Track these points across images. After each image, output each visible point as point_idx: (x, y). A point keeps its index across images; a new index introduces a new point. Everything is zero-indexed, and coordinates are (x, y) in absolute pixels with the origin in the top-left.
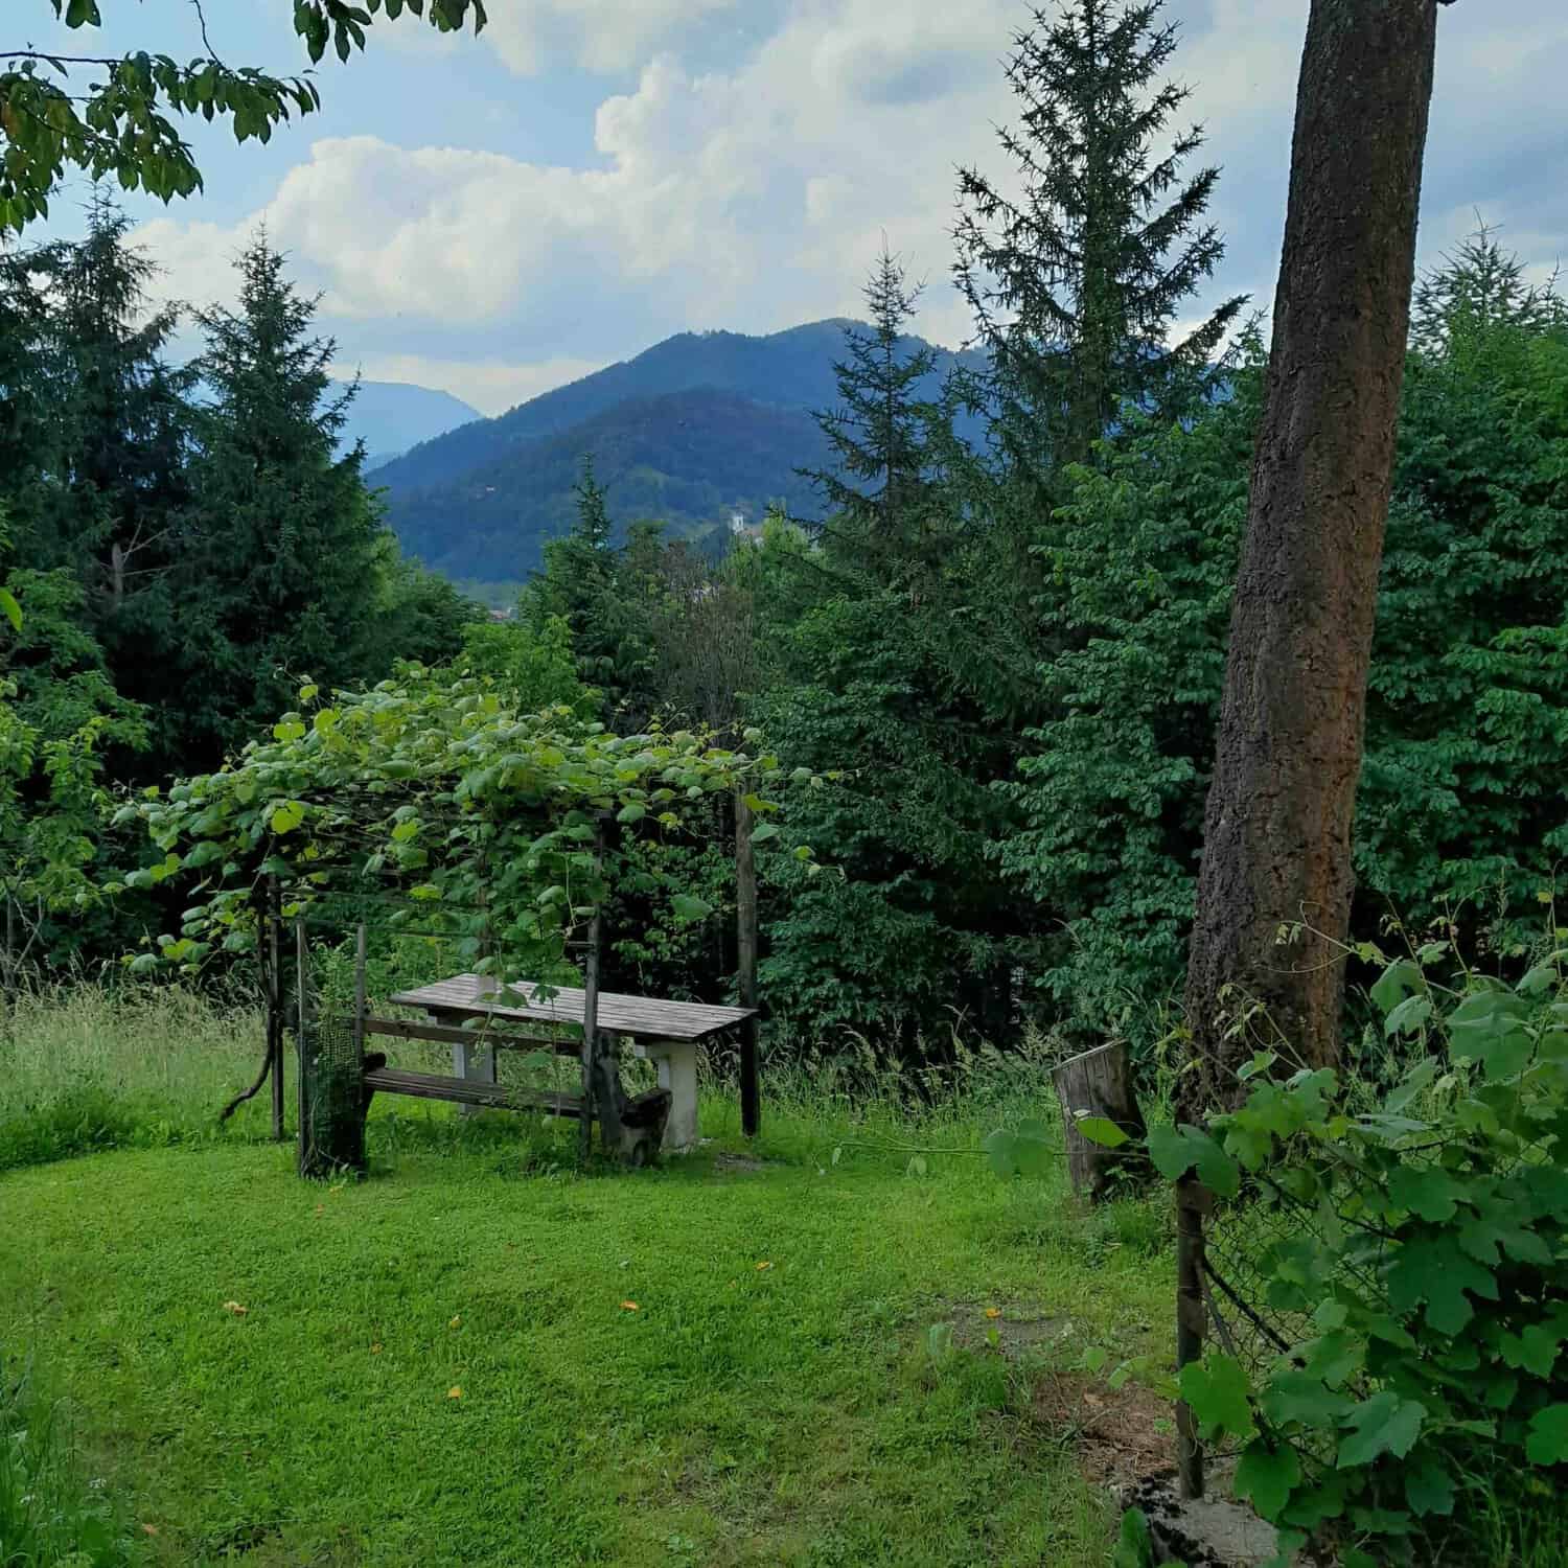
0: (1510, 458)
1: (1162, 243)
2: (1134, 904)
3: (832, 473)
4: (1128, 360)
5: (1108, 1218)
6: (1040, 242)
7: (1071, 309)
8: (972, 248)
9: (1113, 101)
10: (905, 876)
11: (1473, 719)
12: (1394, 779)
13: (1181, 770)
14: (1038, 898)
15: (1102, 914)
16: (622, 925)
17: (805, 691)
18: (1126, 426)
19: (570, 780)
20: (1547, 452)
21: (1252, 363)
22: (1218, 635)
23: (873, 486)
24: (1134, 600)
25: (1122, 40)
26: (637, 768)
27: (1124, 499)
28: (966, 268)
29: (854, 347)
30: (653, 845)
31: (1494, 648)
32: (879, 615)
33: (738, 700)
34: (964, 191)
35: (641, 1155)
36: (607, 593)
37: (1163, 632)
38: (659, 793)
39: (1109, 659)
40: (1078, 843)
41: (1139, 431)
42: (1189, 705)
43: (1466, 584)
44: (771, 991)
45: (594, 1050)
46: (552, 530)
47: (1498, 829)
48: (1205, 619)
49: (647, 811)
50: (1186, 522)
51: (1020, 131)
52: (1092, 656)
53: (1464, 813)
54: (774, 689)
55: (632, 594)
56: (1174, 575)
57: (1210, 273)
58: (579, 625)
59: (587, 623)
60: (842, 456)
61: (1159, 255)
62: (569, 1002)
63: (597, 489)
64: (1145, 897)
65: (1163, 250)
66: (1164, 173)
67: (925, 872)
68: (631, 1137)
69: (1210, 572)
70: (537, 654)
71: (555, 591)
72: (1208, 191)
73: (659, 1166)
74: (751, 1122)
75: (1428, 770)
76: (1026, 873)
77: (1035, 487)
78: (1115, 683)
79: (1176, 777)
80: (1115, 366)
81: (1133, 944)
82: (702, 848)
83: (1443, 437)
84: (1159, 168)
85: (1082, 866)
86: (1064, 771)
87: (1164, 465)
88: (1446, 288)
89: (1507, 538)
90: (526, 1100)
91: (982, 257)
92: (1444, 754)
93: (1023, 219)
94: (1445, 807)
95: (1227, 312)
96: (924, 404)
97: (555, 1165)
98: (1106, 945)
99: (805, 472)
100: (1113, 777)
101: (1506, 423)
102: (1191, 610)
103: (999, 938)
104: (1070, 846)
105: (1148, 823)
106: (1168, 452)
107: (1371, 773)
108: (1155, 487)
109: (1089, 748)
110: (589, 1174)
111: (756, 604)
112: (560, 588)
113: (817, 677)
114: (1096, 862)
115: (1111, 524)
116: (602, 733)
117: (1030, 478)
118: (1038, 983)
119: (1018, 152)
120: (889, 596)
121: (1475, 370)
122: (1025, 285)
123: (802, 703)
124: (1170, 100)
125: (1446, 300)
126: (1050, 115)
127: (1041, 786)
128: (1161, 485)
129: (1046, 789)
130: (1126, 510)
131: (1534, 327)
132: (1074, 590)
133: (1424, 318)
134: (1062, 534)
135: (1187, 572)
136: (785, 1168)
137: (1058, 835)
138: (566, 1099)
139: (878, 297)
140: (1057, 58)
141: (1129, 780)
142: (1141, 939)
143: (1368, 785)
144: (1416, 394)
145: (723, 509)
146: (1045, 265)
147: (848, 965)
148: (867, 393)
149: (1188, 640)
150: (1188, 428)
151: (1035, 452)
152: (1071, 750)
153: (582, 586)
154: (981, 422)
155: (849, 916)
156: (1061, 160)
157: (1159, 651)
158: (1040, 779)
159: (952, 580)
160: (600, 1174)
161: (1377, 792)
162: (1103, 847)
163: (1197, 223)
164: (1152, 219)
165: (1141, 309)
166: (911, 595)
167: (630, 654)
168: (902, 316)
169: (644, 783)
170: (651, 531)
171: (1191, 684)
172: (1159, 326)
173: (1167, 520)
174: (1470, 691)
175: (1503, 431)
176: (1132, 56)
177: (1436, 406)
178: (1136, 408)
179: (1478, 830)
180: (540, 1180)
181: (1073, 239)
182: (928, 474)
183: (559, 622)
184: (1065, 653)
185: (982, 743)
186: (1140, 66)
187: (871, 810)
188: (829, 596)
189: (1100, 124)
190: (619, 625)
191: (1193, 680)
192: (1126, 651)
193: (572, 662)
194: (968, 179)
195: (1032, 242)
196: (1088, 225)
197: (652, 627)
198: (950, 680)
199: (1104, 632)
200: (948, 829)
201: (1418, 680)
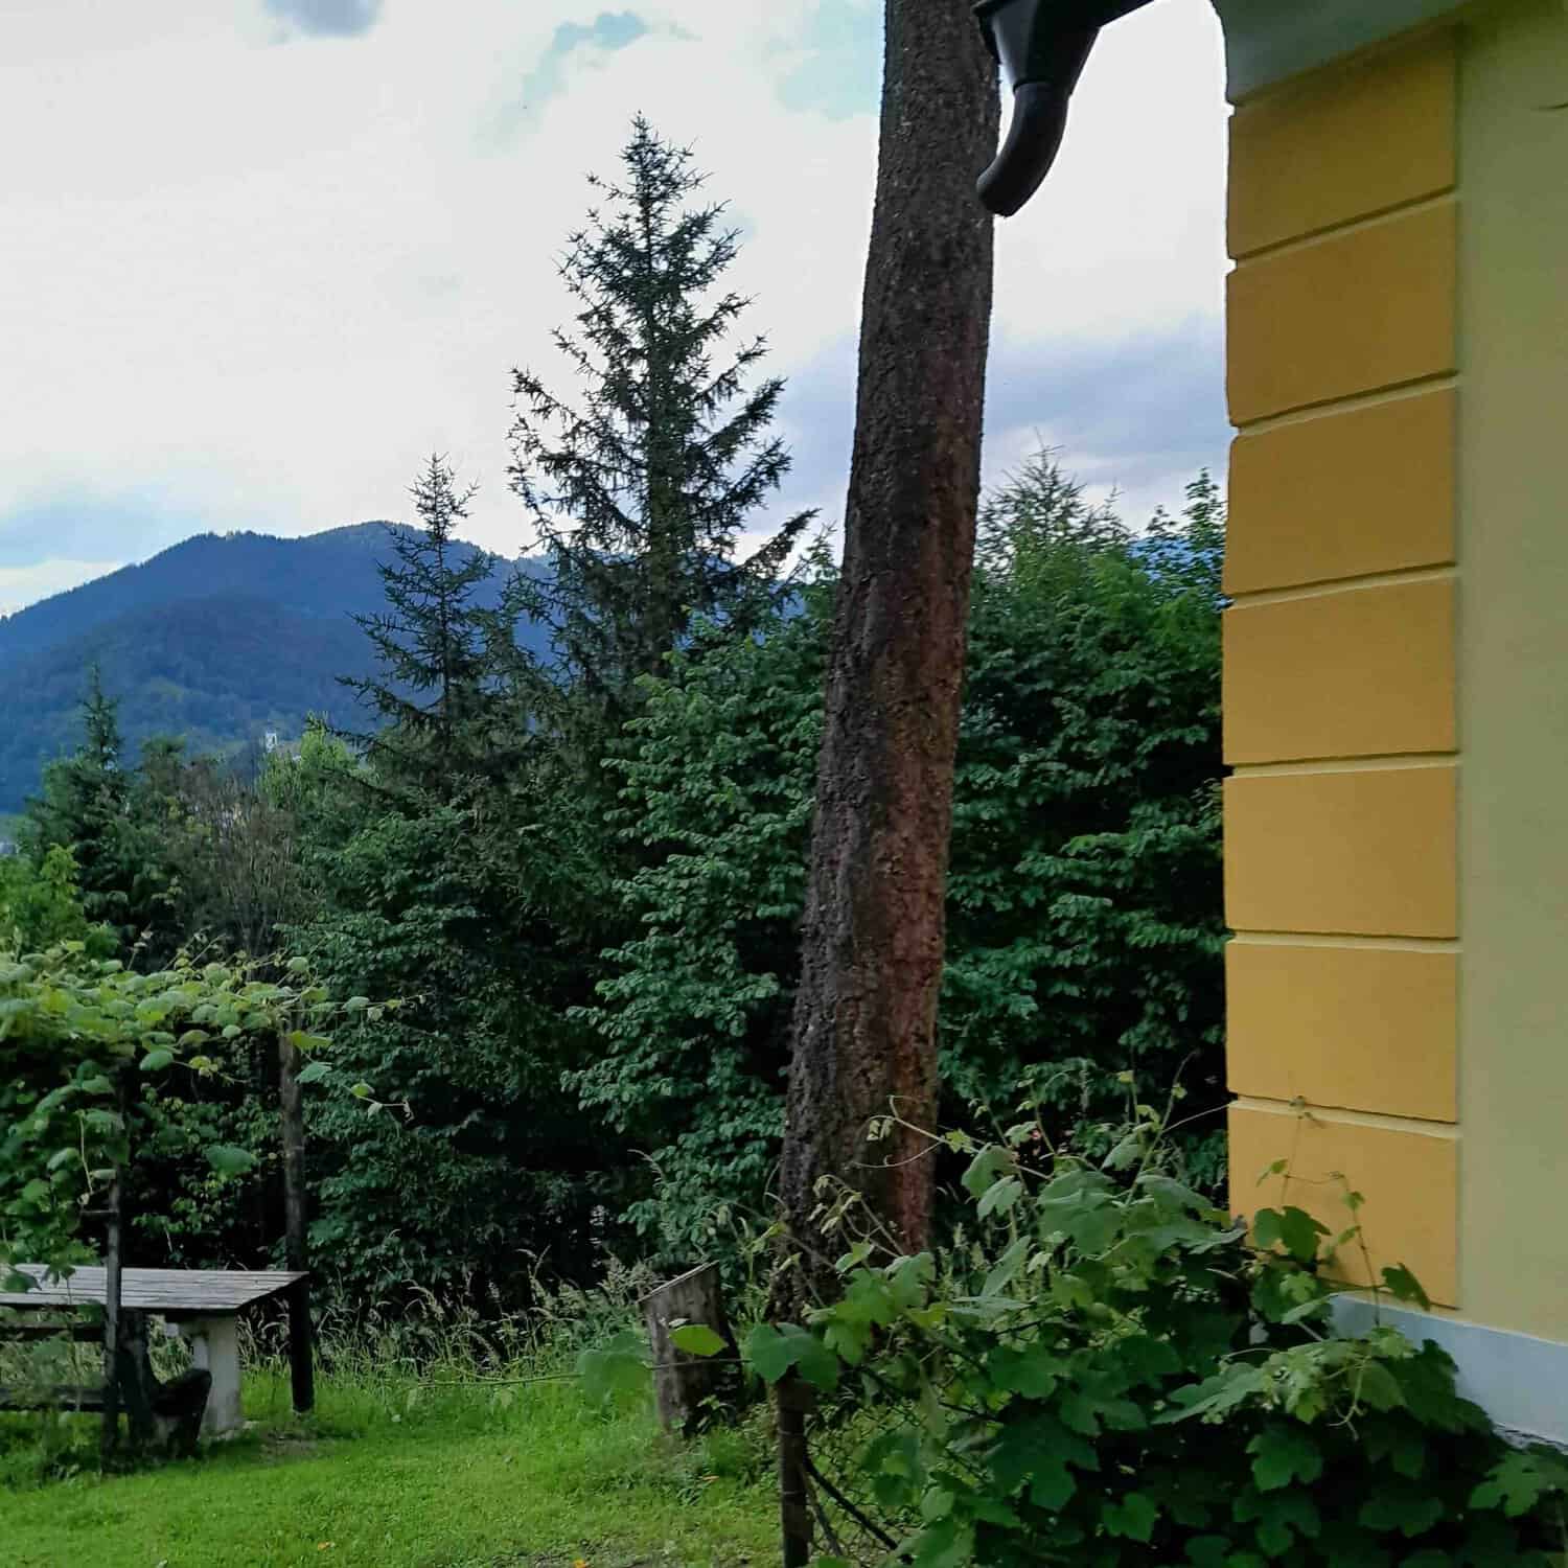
0: (1074, 671)
1: (728, 453)
2: (721, 1129)
3: (380, 682)
4: (698, 571)
5: (703, 1452)
6: (601, 447)
7: (636, 517)
8: (528, 450)
9: (673, 305)
10: (474, 1117)
11: (1047, 926)
12: (974, 987)
13: (765, 986)
14: (620, 1129)
15: (689, 1141)
16: (145, 1195)
17: (357, 920)
18: (698, 639)
19: (82, 1024)
20: (1110, 665)
21: (822, 577)
22: (797, 847)
23: (429, 697)
24: (713, 815)
25: (679, 244)
26: (163, 1008)
27: (699, 711)
28: (522, 471)
29: (401, 549)
30: (178, 1102)
31: (1065, 856)
32: (439, 835)
33: (278, 933)
34: (517, 391)
35: (176, 1445)
36: (117, 820)
37: (744, 847)
38: (189, 1035)
39: (690, 875)
40: (662, 1068)
41: (712, 644)
42: (771, 919)
43: (1035, 795)
44: (321, 1257)
45: (118, 1330)
46: (54, 753)
47: (1075, 1030)
48: (783, 832)
49: (175, 1056)
50: (763, 736)
51: (576, 331)
52: (672, 873)
53: (1042, 1017)
54: (321, 919)
55: (150, 820)
56: (753, 789)
57: (777, 486)
58: (86, 856)
59: (97, 854)
60: (391, 665)
61: (724, 465)
62: (89, 1282)
63: (105, 702)
64: (731, 1119)
65: (729, 460)
66: (727, 383)
67: (494, 1111)
68: (164, 1428)
69: (788, 786)
70: (37, 893)
71: (58, 818)
72: (772, 402)
73: (198, 1456)
74: (303, 1396)
75: (1007, 976)
76: (607, 1105)
77: (605, 699)
78: (696, 899)
79: (761, 994)
80: (683, 576)
81: (720, 1170)
82: (238, 1103)
83: (1010, 652)
84: (722, 377)
85: (667, 1091)
86: (645, 993)
87: (738, 679)
88: (1010, 507)
89: (1074, 748)
90: (40, 1397)
91: (539, 459)
92: (1020, 960)
93: (581, 423)
94: (1024, 1012)
95: (796, 525)
96: (483, 611)
97: (75, 1467)
98: (693, 1172)
99: (349, 682)
100: (696, 997)
101: (1070, 637)
102: (770, 823)
103: (577, 1176)
104: (652, 1073)
105: (734, 1043)
106: (742, 666)
107: (952, 981)
108: (729, 700)
109: (670, 969)
110: (117, 1472)
111: (297, 827)
112: (64, 815)
113: (370, 904)
114: (682, 1087)
115: (687, 738)
116: (120, 971)
117: (601, 689)
118: (622, 1219)
119: (574, 352)
120: (450, 814)
121: (1039, 586)
122: (586, 489)
123: (352, 933)
124: (732, 308)
125: (1010, 518)
126: (607, 317)
127: (621, 1010)
128: (735, 698)
129: (628, 1012)
130: (702, 723)
131: (1095, 546)
132: (650, 805)
133: (989, 535)
134: (637, 747)
135: (765, 786)
136: (342, 1443)
137: (640, 1062)
138: (88, 1392)
139: (427, 497)
140: (612, 258)
141: (713, 1000)
142: (728, 1164)
143: (949, 993)
144: (983, 610)
145: (253, 725)
146: (608, 470)
147: (411, 1220)
148: (418, 599)
149: (769, 854)
150: (760, 641)
151: (604, 663)
152: (653, 971)
153: (91, 813)
154: (544, 631)
155: (410, 1165)
156: (619, 364)
157: (741, 866)
158: (619, 1003)
159: (519, 796)
160: (129, 1471)
161: (960, 1000)
162: (688, 1071)
163: (763, 434)
164: (717, 429)
165: (708, 520)
166: (474, 812)
167: (150, 886)
168: (453, 518)
169: (171, 1025)
170: (170, 749)
171: (773, 899)
172: (727, 538)
173: (743, 734)
174: (1043, 897)
175: (1067, 644)
176: (691, 261)
177: (1003, 621)
178: (709, 620)
179: (1056, 1033)
180: (58, 1487)
181: (635, 446)
182: (489, 684)
183: (64, 854)
184: (643, 870)
185: (558, 967)
186: (701, 272)
187: (434, 1044)
188: (382, 816)
189: (660, 329)
190: (134, 855)
191: (775, 894)
192: (705, 866)
193: (79, 898)
194: (522, 380)
195: (592, 447)
196: (651, 432)
197: (174, 854)
198: (520, 902)
199: (683, 847)
200: (520, 1062)
201: (993, 889)
